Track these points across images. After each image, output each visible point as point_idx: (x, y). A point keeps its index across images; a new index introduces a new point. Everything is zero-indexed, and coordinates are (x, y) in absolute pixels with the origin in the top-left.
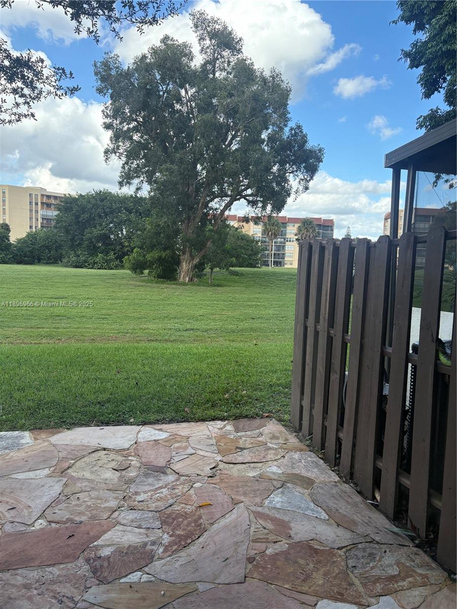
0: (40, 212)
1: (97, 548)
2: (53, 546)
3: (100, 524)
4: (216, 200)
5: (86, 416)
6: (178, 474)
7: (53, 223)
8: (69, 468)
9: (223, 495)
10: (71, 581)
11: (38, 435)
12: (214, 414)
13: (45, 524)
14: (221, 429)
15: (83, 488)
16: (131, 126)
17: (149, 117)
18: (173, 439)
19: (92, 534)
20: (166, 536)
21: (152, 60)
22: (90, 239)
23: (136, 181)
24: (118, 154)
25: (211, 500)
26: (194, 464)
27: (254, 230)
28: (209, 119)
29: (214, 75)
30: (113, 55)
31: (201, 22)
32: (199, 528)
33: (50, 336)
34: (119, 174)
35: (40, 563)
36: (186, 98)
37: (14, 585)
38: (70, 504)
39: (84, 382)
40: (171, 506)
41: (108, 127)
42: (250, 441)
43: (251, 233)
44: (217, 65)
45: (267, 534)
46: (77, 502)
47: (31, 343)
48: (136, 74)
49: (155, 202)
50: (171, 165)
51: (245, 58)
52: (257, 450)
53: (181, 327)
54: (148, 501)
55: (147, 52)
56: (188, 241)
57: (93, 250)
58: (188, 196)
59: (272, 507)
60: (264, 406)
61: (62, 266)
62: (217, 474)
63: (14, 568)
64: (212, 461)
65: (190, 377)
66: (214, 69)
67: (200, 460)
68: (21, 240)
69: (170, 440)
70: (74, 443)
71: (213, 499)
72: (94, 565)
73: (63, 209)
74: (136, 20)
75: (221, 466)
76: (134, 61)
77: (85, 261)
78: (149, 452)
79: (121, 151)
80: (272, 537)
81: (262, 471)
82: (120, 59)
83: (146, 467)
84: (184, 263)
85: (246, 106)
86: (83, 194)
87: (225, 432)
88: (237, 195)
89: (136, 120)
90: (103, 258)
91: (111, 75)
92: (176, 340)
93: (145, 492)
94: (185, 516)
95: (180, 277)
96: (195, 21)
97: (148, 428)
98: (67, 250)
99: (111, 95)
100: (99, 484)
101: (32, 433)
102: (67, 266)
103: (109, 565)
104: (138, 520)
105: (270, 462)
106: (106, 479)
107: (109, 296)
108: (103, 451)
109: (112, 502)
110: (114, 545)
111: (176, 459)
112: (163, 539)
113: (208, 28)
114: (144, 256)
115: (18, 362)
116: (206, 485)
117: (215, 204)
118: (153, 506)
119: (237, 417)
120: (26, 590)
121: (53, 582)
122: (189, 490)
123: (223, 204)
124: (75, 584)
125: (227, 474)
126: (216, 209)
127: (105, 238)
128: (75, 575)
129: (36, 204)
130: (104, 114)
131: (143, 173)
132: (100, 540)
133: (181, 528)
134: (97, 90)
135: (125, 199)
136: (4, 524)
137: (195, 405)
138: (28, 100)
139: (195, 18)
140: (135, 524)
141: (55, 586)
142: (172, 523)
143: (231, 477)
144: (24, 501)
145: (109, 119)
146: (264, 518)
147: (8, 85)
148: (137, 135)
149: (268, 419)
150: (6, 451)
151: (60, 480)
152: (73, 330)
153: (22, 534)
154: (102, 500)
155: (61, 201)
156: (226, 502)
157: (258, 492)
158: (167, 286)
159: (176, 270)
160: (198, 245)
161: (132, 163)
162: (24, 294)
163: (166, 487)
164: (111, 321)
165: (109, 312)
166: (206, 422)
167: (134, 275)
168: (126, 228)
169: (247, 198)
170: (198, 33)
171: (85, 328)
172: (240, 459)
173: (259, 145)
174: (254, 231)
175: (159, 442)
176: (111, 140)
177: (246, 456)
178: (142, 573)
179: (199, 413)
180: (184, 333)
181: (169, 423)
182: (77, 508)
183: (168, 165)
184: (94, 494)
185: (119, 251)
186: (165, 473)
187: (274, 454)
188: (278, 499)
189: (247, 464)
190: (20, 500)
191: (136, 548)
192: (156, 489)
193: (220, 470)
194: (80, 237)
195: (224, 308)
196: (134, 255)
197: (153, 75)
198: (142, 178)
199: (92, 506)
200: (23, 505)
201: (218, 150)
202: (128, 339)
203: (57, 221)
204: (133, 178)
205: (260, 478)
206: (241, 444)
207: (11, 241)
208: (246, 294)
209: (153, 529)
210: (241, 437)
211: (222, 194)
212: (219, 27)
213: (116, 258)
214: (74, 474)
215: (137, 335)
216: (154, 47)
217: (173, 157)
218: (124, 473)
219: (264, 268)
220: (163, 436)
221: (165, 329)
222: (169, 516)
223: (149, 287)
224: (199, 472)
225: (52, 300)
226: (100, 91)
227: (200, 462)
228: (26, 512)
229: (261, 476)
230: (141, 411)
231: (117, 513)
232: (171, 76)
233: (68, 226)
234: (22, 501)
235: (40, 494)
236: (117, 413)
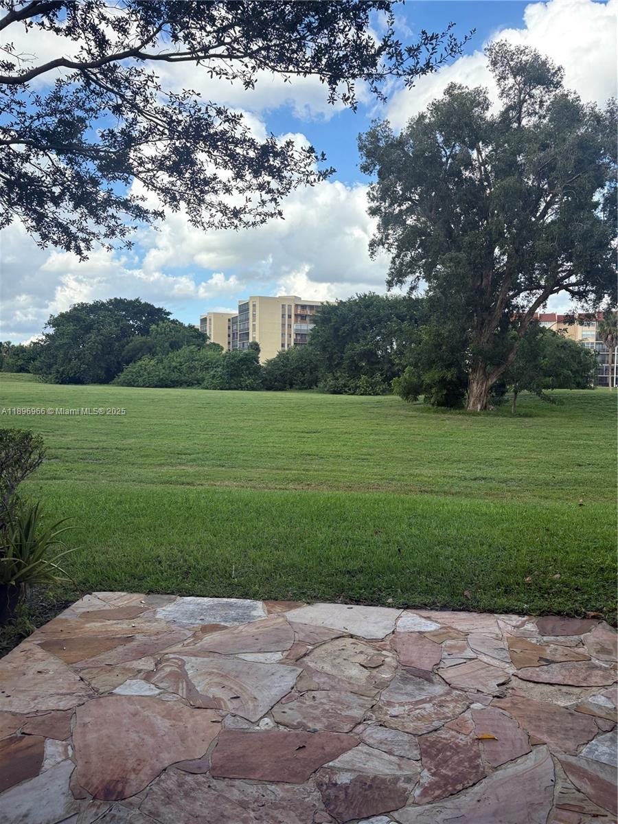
0: (294, 327)
1: (333, 770)
2: (279, 757)
3: (339, 739)
4: (522, 295)
5: (331, 588)
6: (450, 685)
7: (308, 339)
8: (305, 655)
9: (515, 727)
10: (297, 809)
11: (273, 607)
12: (507, 604)
13: (272, 724)
14: (518, 627)
15: (321, 685)
16: (404, 207)
17: (427, 192)
18: (444, 633)
19: (328, 749)
20: (426, 773)
21: (433, 119)
22: (352, 357)
23: (410, 279)
24: (386, 246)
25: (495, 732)
26: (472, 674)
27: (584, 333)
28: (511, 185)
29: (520, 123)
30: (382, 122)
31: (501, 57)
32: (474, 771)
33: (297, 480)
34: (388, 271)
35: (262, 776)
36: (479, 161)
37: (228, 800)
38: (304, 703)
39: (332, 543)
40: (436, 730)
41: (374, 212)
42: (563, 652)
43: (578, 338)
44: (524, 109)
45: (582, 800)
46: (312, 703)
47: (276, 488)
48: (411, 141)
49: (435, 304)
50: (458, 253)
51: (566, 93)
52: (574, 667)
53: (468, 475)
54: (404, 718)
55: (426, 110)
56: (480, 352)
57: (355, 371)
58: (481, 292)
59: (592, 760)
60: (589, 600)
61: (317, 392)
62: (508, 695)
63: (231, 777)
64: (500, 673)
65: (474, 547)
66: (520, 115)
67: (482, 669)
68: (271, 361)
69: (440, 634)
70: (314, 623)
71: (499, 731)
72: (327, 793)
73: (319, 321)
74: (404, 71)
75: (515, 683)
76: (408, 125)
77: (345, 386)
78: (411, 648)
79: (391, 241)
80: (590, 807)
81: (580, 701)
82: (390, 126)
83: (405, 668)
84: (475, 385)
85: (567, 159)
86: (344, 301)
87: (523, 633)
88: (555, 285)
89: (410, 199)
90: (367, 382)
91: (379, 146)
92: (459, 493)
93: (401, 704)
94: (456, 749)
95: (469, 404)
96: (493, 56)
97: (410, 614)
98: (323, 371)
99: (379, 171)
100: (341, 683)
101: (267, 605)
102: (323, 392)
103: (346, 798)
104: (389, 743)
105: (594, 688)
106: (351, 678)
107: (372, 430)
108: (351, 639)
109: (356, 710)
110: (355, 771)
111: (448, 663)
112: (422, 777)
113: (511, 63)
114: (419, 377)
115: (257, 511)
116: (489, 708)
117: (521, 300)
118: (411, 726)
119: (543, 613)
120: (241, 808)
121: (275, 806)
122: (464, 712)
123: (534, 300)
124: (301, 814)
125: (523, 697)
126: (523, 307)
127: (369, 355)
128: (302, 802)
129: (290, 317)
130: (369, 196)
131: (419, 267)
132: (337, 760)
133: (448, 766)
134: (361, 168)
135: (396, 303)
136: (225, 716)
137: (480, 588)
138: (276, 196)
139: (492, 52)
140: (384, 747)
141: (277, 811)
142: (437, 756)
143: (530, 702)
144: (250, 689)
145: (375, 202)
146: (579, 775)
147: (254, 181)
148: (412, 218)
149: (595, 622)
150: (235, 623)
151: (294, 670)
152: (325, 473)
153: (244, 733)
154: (344, 704)
155: (318, 312)
156: (520, 739)
157: (571, 733)
158: (451, 416)
159: (463, 395)
160: (494, 358)
161: (406, 255)
162: (271, 426)
163: (430, 701)
164: (372, 464)
165: (371, 451)
166: (496, 615)
167: (405, 403)
168: (397, 341)
169: (571, 288)
170: (497, 72)
171: (340, 471)
172: (545, 677)
173: (589, 211)
174: (583, 335)
175: (426, 635)
176: (379, 229)
177: (554, 673)
178: (389, 819)
179: (485, 600)
180: (472, 484)
181: (441, 610)
182: (312, 711)
183: (453, 254)
184: (334, 695)
185: (387, 371)
186: (430, 681)
187: (602, 676)
188: (604, 748)
189: (557, 686)
190: (246, 688)
191: (383, 781)
192: (417, 702)
193: (513, 689)
194: (339, 355)
195: (534, 448)
196: (406, 375)
197: (433, 138)
198: (418, 274)
199: (330, 711)
200: (248, 695)
201: (525, 226)
202: (394, 488)
203: (313, 336)
204: (406, 275)
205: (577, 711)
206: (548, 653)
207: (261, 363)
208: (568, 427)
209: (409, 759)
210: (548, 644)
211: (532, 286)
212: (528, 58)
213: (384, 381)
214: (311, 665)
215: (405, 483)
216: (435, 102)
217: (460, 243)
218: (374, 672)
219: (600, 390)
220: (431, 627)
221: (444, 477)
222: (433, 744)
223: (425, 417)
224: (480, 687)
225: (303, 435)
226: (365, 169)
227: (483, 673)
228: (251, 705)
229: (577, 708)
230: (403, 589)
231: (361, 727)
232: (458, 135)
233: (326, 342)
234: (248, 690)
235: (269, 684)
236: (371, 589)
